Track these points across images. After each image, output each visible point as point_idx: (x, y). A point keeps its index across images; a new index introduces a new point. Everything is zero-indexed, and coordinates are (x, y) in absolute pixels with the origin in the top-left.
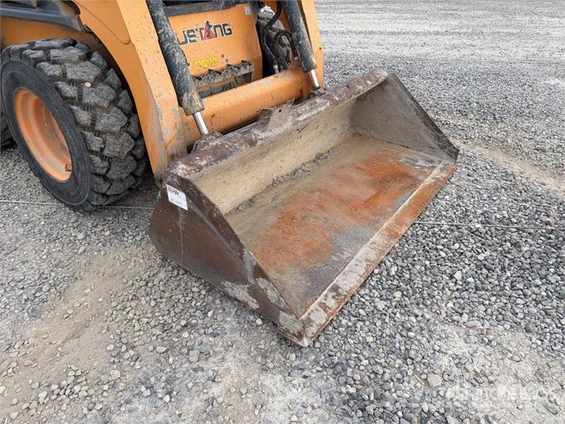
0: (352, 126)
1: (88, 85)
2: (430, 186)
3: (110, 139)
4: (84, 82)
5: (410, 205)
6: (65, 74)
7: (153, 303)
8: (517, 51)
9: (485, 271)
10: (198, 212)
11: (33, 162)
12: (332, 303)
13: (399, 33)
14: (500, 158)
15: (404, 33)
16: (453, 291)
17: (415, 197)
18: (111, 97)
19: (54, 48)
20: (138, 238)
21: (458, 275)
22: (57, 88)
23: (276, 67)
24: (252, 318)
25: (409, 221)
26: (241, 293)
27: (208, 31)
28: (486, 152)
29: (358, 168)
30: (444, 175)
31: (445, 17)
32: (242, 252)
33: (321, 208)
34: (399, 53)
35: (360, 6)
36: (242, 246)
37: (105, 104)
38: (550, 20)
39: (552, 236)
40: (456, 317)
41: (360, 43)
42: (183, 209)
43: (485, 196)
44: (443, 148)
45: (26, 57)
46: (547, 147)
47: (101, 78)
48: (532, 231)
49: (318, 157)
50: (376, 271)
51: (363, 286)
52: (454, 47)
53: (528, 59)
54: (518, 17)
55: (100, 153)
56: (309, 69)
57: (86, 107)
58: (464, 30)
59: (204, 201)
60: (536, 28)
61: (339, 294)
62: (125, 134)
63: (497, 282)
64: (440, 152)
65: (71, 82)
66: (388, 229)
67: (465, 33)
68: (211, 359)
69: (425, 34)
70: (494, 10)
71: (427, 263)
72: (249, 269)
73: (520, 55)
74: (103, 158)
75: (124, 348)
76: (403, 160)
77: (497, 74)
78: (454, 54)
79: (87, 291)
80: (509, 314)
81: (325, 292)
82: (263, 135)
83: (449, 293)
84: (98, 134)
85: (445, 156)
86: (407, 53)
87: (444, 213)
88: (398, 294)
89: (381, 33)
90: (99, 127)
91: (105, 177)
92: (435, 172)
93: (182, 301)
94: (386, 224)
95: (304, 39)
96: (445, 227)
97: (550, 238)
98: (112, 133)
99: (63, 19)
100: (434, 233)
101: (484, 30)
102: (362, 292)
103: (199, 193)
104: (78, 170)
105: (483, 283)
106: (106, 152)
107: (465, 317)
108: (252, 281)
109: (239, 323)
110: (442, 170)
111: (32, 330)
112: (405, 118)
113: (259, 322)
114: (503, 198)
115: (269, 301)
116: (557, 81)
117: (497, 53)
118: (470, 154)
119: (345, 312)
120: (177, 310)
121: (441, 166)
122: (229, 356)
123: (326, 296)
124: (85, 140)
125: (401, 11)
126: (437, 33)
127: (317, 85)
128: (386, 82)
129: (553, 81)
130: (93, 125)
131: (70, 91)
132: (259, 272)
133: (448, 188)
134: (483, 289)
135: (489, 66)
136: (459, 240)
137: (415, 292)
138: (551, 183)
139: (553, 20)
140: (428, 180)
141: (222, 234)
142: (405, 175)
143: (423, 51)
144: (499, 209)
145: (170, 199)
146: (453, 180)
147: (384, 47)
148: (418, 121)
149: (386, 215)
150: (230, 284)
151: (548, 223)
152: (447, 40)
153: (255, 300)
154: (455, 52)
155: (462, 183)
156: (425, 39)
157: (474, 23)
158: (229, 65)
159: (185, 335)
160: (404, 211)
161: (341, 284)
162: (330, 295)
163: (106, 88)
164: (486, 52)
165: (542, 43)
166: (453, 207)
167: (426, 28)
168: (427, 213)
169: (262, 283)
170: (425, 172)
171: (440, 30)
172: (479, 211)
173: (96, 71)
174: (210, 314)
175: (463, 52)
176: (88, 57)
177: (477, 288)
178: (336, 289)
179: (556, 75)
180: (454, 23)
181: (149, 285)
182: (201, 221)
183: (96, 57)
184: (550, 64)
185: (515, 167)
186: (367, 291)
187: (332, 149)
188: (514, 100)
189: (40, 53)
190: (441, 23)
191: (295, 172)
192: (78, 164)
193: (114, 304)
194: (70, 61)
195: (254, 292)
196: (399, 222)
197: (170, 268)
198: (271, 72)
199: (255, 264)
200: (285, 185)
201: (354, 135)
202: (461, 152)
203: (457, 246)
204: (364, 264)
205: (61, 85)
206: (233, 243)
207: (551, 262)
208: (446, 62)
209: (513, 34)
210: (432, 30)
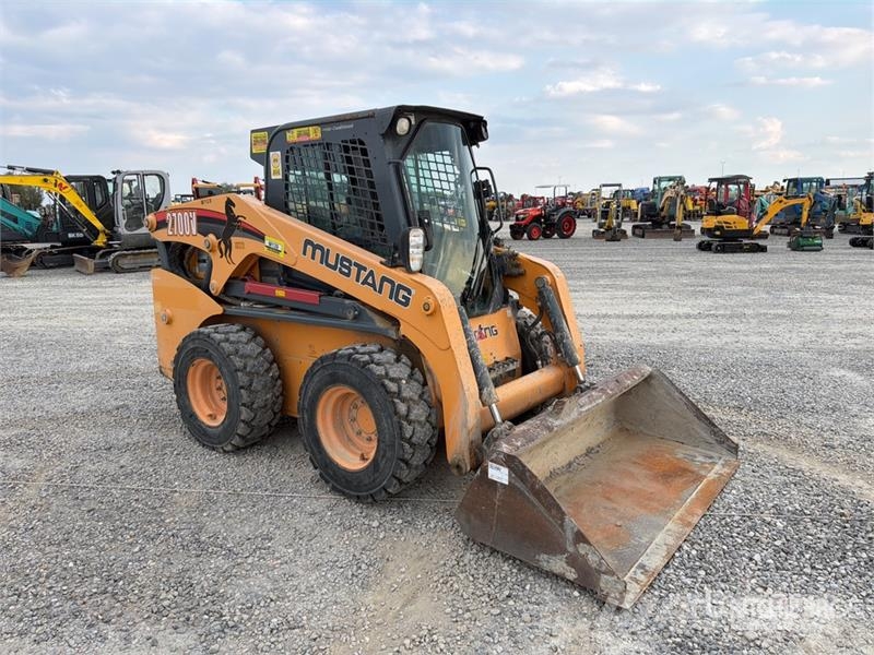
0: (617, 420)
1: (404, 382)
2: (714, 480)
3: (418, 428)
4: (401, 379)
5: (697, 498)
6: (387, 374)
7: (471, 578)
8: (790, 337)
9: (782, 554)
10: (519, 484)
11: (320, 453)
12: (642, 577)
13: (641, 316)
14: (787, 456)
15: (647, 316)
16: (754, 571)
17: (701, 491)
18: (420, 392)
19: (373, 352)
20: (432, 526)
21: (757, 557)
22: (383, 385)
23: (540, 362)
24: (568, 591)
25: (700, 512)
26: (558, 564)
27: (480, 333)
28: (769, 449)
29: (635, 463)
30: (727, 470)
31: (694, 294)
32: (562, 520)
33: (608, 499)
34: (646, 340)
35: (582, 283)
36: (563, 513)
37: (416, 398)
38: (828, 297)
39: (847, 525)
40: (760, 590)
41: (594, 329)
42: (502, 484)
43: (774, 491)
44: (721, 443)
45: (355, 360)
46: (836, 444)
47: (411, 376)
48: (827, 521)
49: (589, 451)
50: (677, 554)
51: (666, 566)
52: (713, 333)
53: (805, 347)
54: (788, 295)
55: (409, 441)
56: (574, 365)
57: (403, 400)
58: (722, 312)
59: (527, 474)
60: (812, 307)
61: (646, 571)
62: (428, 424)
63: (796, 563)
64: (718, 447)
65: (392, 380)
66: (679, 519)
67: (723, 316)
68: (543, 621)
69: (673, 317)
70: (755, 284)
71: (725, 547)
72: (569, 535)
73: (795, 343)
74: (412, 445)
75: (460, 612)
76: (680, 456)
77: (771, 366)
78: (714, 341)
79: (403, 570)
80: (811, 589)
81: (633, 569)
82: (557, 423)
83: (751, 572)
84: (410, 423)
85: (724, 451)
86: (655, 340)
87: (734, 505)
88: (702, 573)
89: (618, 316)
90: (412, 417)
91: (407, 463)
92: (717, 467)
93: (498, 576)
94: (677, 515)
95: (567, 338)
96: (737, 518)
97: (845, 527)
98: (419, 422)
99: (381, 330)
100: (726, 524)
101: (746, 311)
102: (667, 571)
103: (524, 466)
104: (383, 457)
105: (782, 564)
106: (414, 439)
107: (770, 591)
108: (571, 549)
109: (556, 595)
110: (723, 466)
111: (369, 598)
112: (675, 412)
113: (576, 593)
114: (793, 492)
115: (589, 566)
116: (843, 372)
117: (765, 339)
118: (751, 451)
119: (656, 586)
120: (496, 584)
121: (721, 462)
122: (558, 618)
123: (635, 572)
124: (401, 428)
125: (636, 288)
126: (688, 316)
127: (582, 378)
128: (650, 376)
129: (838, 373)
130: (407, 415)
131: (393, 387)
132: (580, 538)
133: (733, 483)
134: (784, 569)
135: (759, 356)
136: (753, 528)
137: (718, 571)
138: (844, 479)
139: (832, 297)
140: (712, 476)
141: (543, 504)
142: (685, 471)
143: (675, 338)
144: (790, 503)
145: (490, 476)
146: (737, 475)
147: (626, 333)
148: (691, 416)
149: (676, 507)
150: (546, 556)
151: (842, 515)
152: (702, 324)
153: (573, 570)
154: (715, 339)
155: (747, 479)
156: (676, 323)
157: (732, 303)
158: (497, 362)
159: (511, 603)
160: (692, 503)
161: (646, 563)
162: (639, 572)
163: (416, 384)
164: (751, 339)
165: (821, 327)
166: (742, 501)
167: (673, 309)
168: (716, 505)
169: (583, 549)
170: (706, 468)
171: (691, 312)
172: (770, 505)
173: (408, 371)
174: (528, 587)
175: (725, 339)
176: (398, 360)
177: (777, 568)
178: (642, 567)
179: (841, 365)
180: (707, 302)
181: (461, 564)
182: (522, 493)
183: (404, 359)
184: (833, 352)
185: (804, 464)
186: (672, 571)
187: (602, 443)
188: (794, 395)
189: (366, 358)
190: (690, 303)
191: (570, 464)
192: (385, 451)
193: (435, 578)
194: (388, 363)
195: (573, 561)
196: (690, 512)
197: (475, 551)
198: (536, 368)
199: (576, 530)
200: (564, 478)
201: (621, 430)
202: (741, 448)
203: (752, 534)
204: (665, 548)
205: (387, 382)
206: (554, 512)
207: (848, 548)
208: (705, 351)
209: (784, 316)
210: (681, 311)
